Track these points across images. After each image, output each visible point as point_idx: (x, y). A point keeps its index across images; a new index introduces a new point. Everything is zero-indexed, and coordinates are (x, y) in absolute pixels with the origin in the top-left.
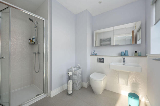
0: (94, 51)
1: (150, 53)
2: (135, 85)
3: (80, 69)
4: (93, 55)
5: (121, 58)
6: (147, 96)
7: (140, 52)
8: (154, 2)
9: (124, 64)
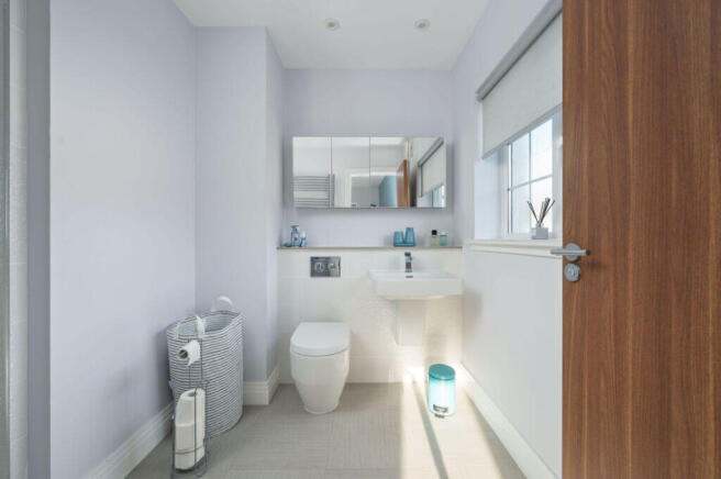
0: (294, 227)
1: (472, 238)
2: (434, 340)
3: (235, 321)
4: (288, 246)
5: (400, 254)
6: (462, 363)
7: (443, 233)
8: (482, 95)
9: (409, 274)
